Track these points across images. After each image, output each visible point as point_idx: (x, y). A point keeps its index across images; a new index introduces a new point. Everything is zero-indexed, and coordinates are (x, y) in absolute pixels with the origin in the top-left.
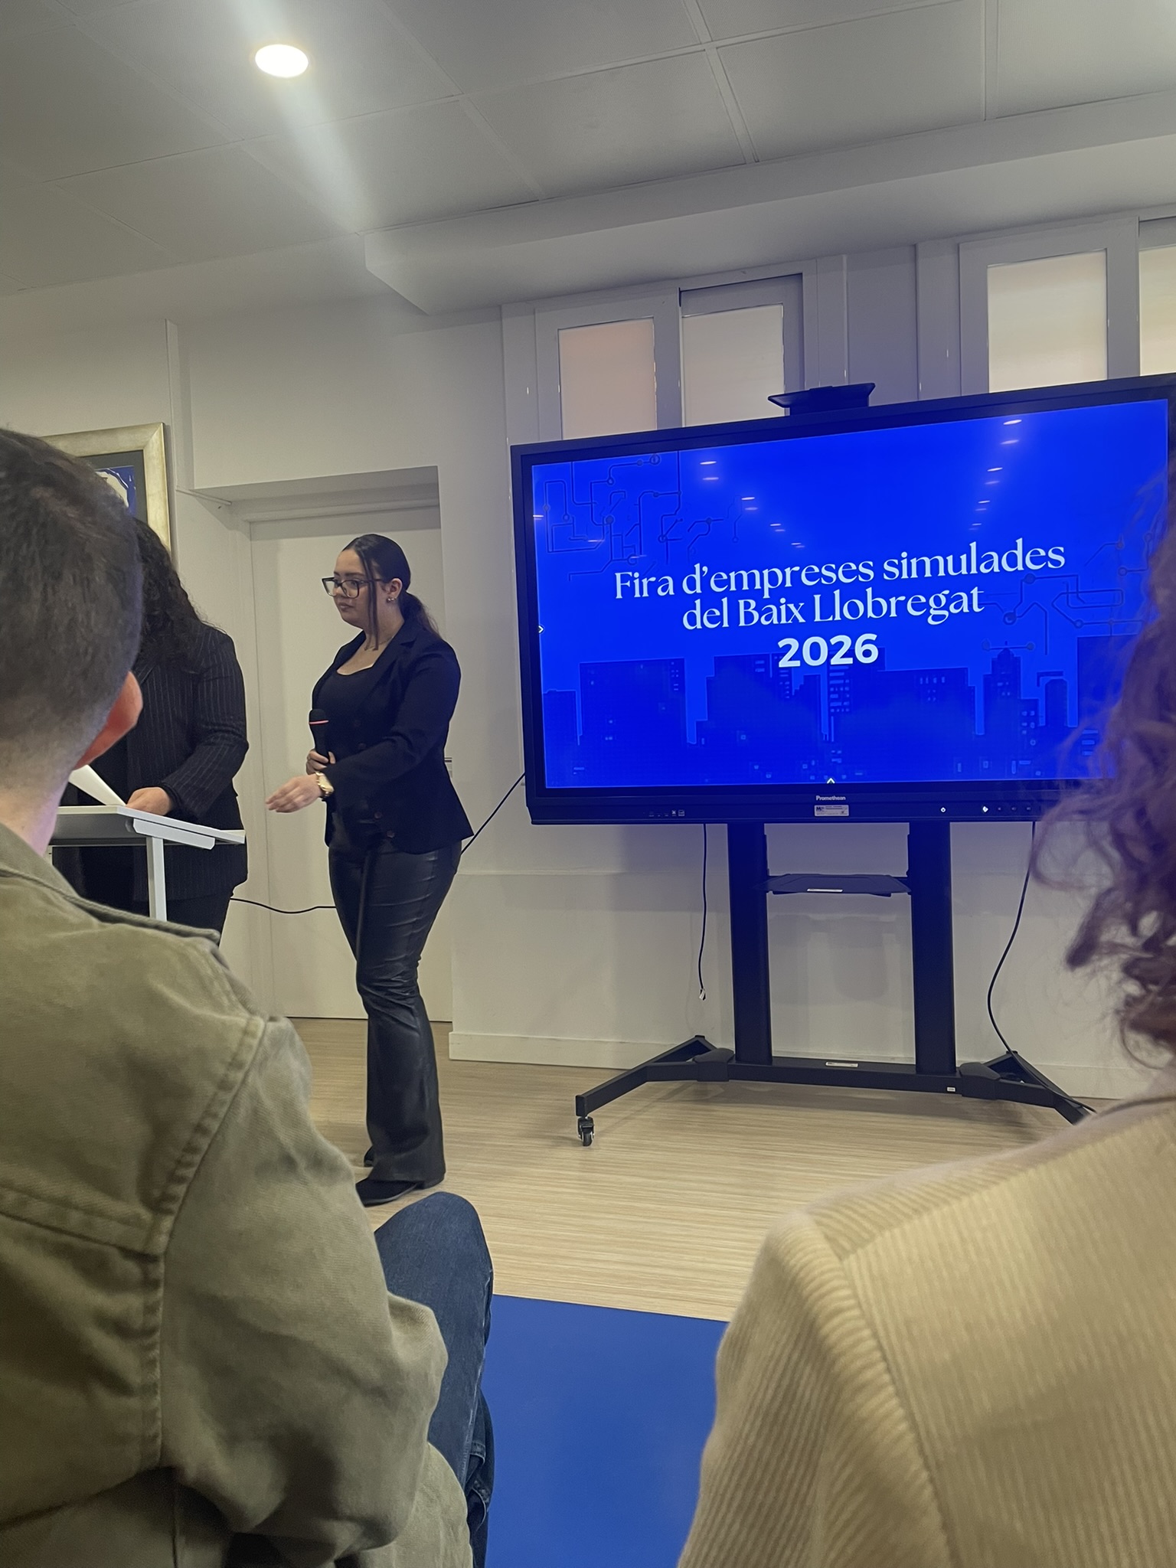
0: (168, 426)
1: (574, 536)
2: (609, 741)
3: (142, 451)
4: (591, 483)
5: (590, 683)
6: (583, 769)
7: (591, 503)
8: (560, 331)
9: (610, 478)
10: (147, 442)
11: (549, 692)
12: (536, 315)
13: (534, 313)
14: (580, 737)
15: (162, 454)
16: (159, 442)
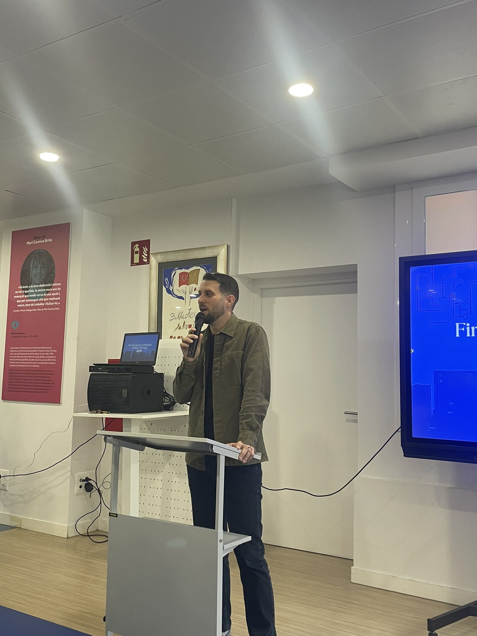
0: (230, 246)
1: (432, 303)
2: (450, 414)
3: (217, 257)
4: (443, 276)
5: (440, 381)
6: (434, 428)
7: (443, 287)
8: (426, 197)
9: (454, 274)
10: (219, 253)
11: (415, 385)
12: (413, 189)
13: (412, 189)
14: (433, 411)
15: (225, 259)
16: (224, 253)
